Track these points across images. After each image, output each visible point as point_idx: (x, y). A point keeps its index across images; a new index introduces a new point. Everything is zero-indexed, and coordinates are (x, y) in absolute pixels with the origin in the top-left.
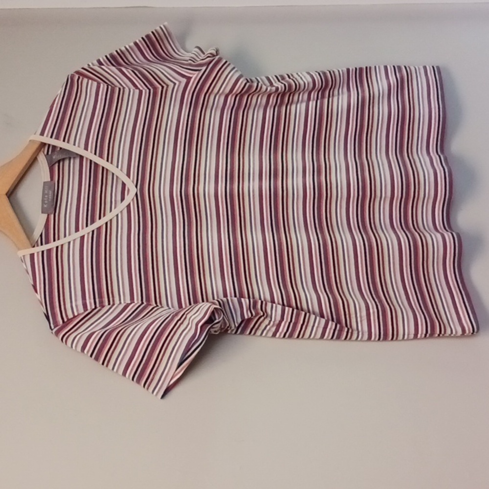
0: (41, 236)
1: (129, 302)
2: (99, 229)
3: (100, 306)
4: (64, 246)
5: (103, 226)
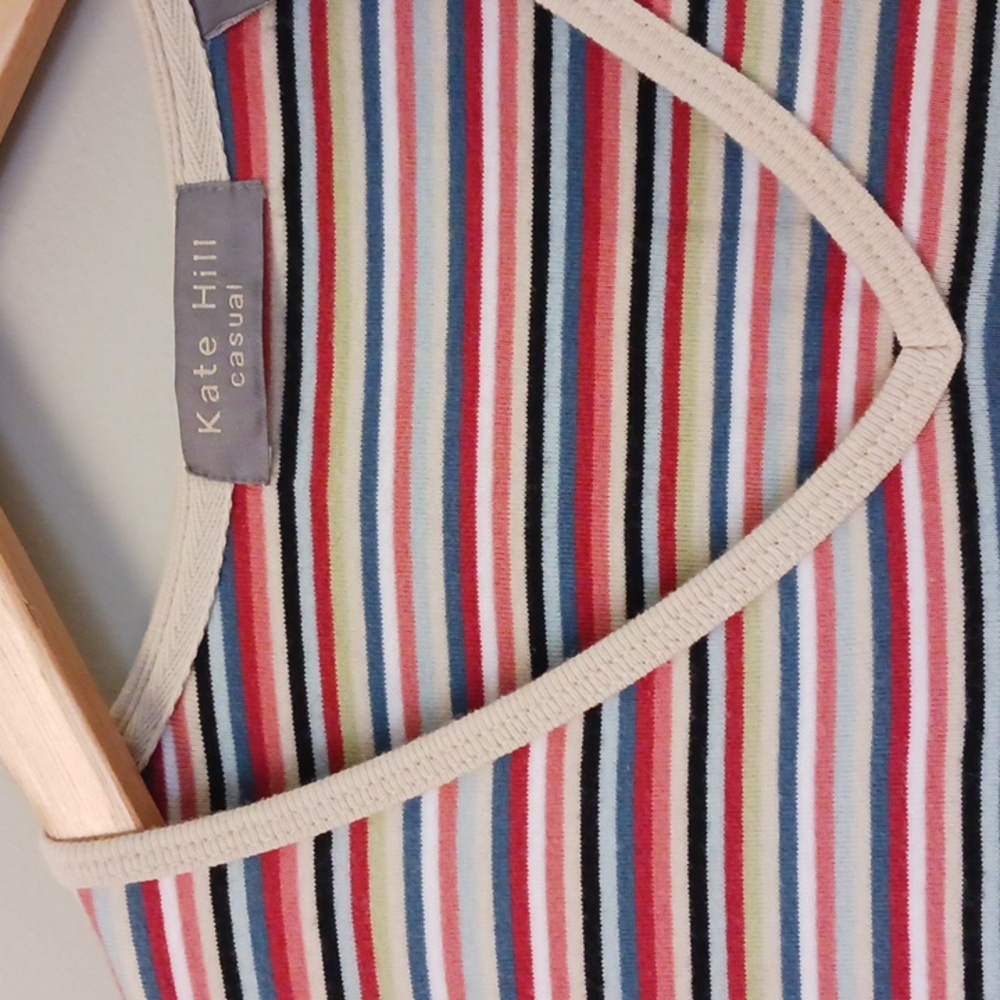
0: (201, 664)
2: (642, 696)
5: (668, 680)
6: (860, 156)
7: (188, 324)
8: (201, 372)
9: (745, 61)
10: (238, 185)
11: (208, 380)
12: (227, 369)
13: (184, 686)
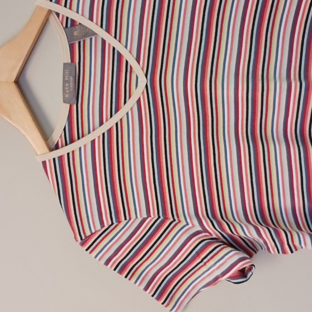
0: (65, 129)
1: (146, 216)
2: (110, 131)
3: (116, 222)
4: (75, 152)
5: (113, 128)
6: (135, 56)
7: (64, 82)
8: (66, 88)
9: (121, 42)
10: (72, 63)
11: (67, 89)
12: (70, 88)
13: (62, 132)
